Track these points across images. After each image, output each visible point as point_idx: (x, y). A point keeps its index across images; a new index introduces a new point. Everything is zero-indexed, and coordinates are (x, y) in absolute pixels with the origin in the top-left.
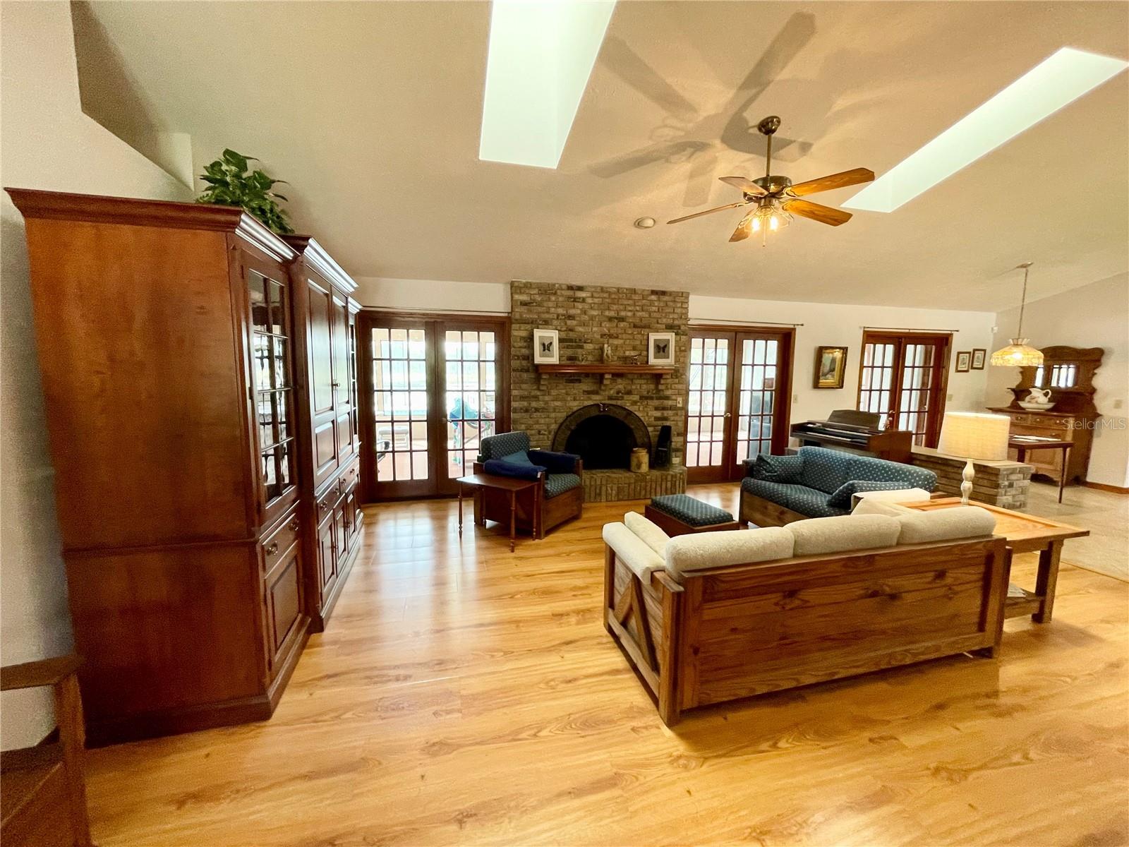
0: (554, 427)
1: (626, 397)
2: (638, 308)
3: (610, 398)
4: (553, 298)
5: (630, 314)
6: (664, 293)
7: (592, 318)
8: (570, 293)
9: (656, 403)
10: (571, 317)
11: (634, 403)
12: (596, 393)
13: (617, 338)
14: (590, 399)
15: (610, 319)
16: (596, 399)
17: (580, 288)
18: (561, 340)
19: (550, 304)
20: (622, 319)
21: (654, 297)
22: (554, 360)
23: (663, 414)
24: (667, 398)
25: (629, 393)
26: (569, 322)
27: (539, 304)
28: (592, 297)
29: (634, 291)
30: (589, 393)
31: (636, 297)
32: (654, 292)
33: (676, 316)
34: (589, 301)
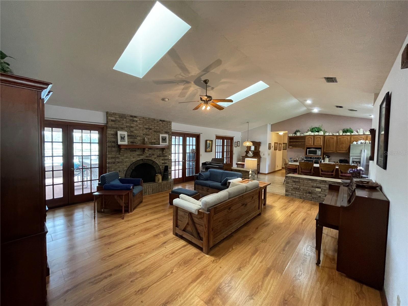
0: (126, 169)
1: (152, 156)
2: (156, 126)
3: (147, 157)
4: (125, 120)
5: (153, 127)
6: (164, 121)
7: (140, 128)
8: (131, 118)
9: (162, 158)
10: (132, 127)
11: (155, 158)
12: (142, 155)
13: (149, 135)
14: (139, 157)
15: (146, 129)
16: (142, 157)
17: (135, 117)
18: (128, 136)
19: (124, 122)
20: (151, 129)
21: (161, 122)
22: (126, 143)
23: (164, 162)
24: (166, 156)
25: (153, 155)
26: (131, 129)
27: (119, 122)
28: (140, 120)
29: (154, 120)
30: (139, 155)
31: (155, 122)
32: (161, 120)
33: (168, 129)
34: (139, 122)
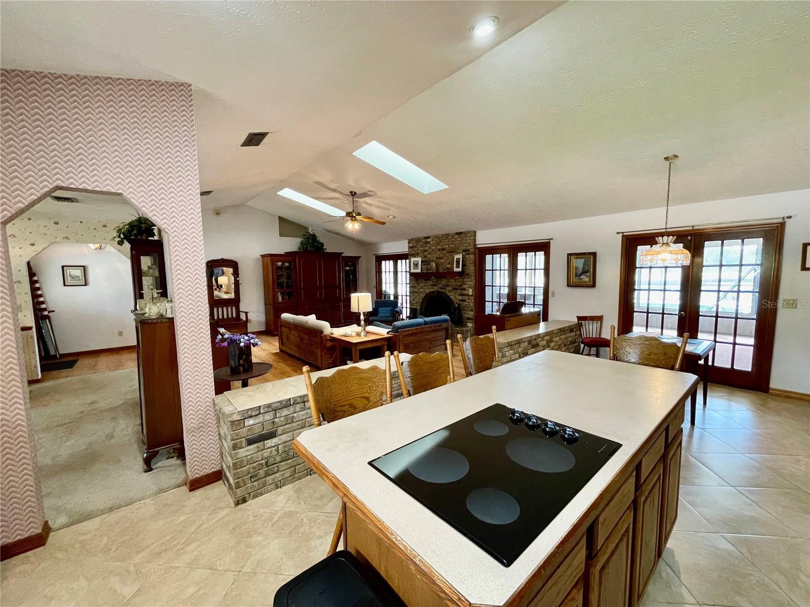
0: (421, 301)
1: (446, 288)
2: (450, 243)
3: (441, 288)
4: (419, 243)
5: (447, 246)
6: (461, 233)
7: (433, 250)
8: (424, 240)
9: (459, 292)
10: (426, 251)
12: (435, 285)
13: (442, 259)
14: (433, 288)
15: (439, 250)
16: (435, 289)
17: (428, 238)
18: (422, 262)
19: (419, 246)
20: (444, 249)
21: (457, 236)
22: (419, 271)
23: (463, 298)
24: (464, 289)
25: (448, 286)
26: (425, 253)
27: (415, 247)
28: (433, 240)
29: (448, 235)
30: (432, 285)
31: (449, 237)
32: (457, 234)
33: (467, 245)
34: (431, 243)
